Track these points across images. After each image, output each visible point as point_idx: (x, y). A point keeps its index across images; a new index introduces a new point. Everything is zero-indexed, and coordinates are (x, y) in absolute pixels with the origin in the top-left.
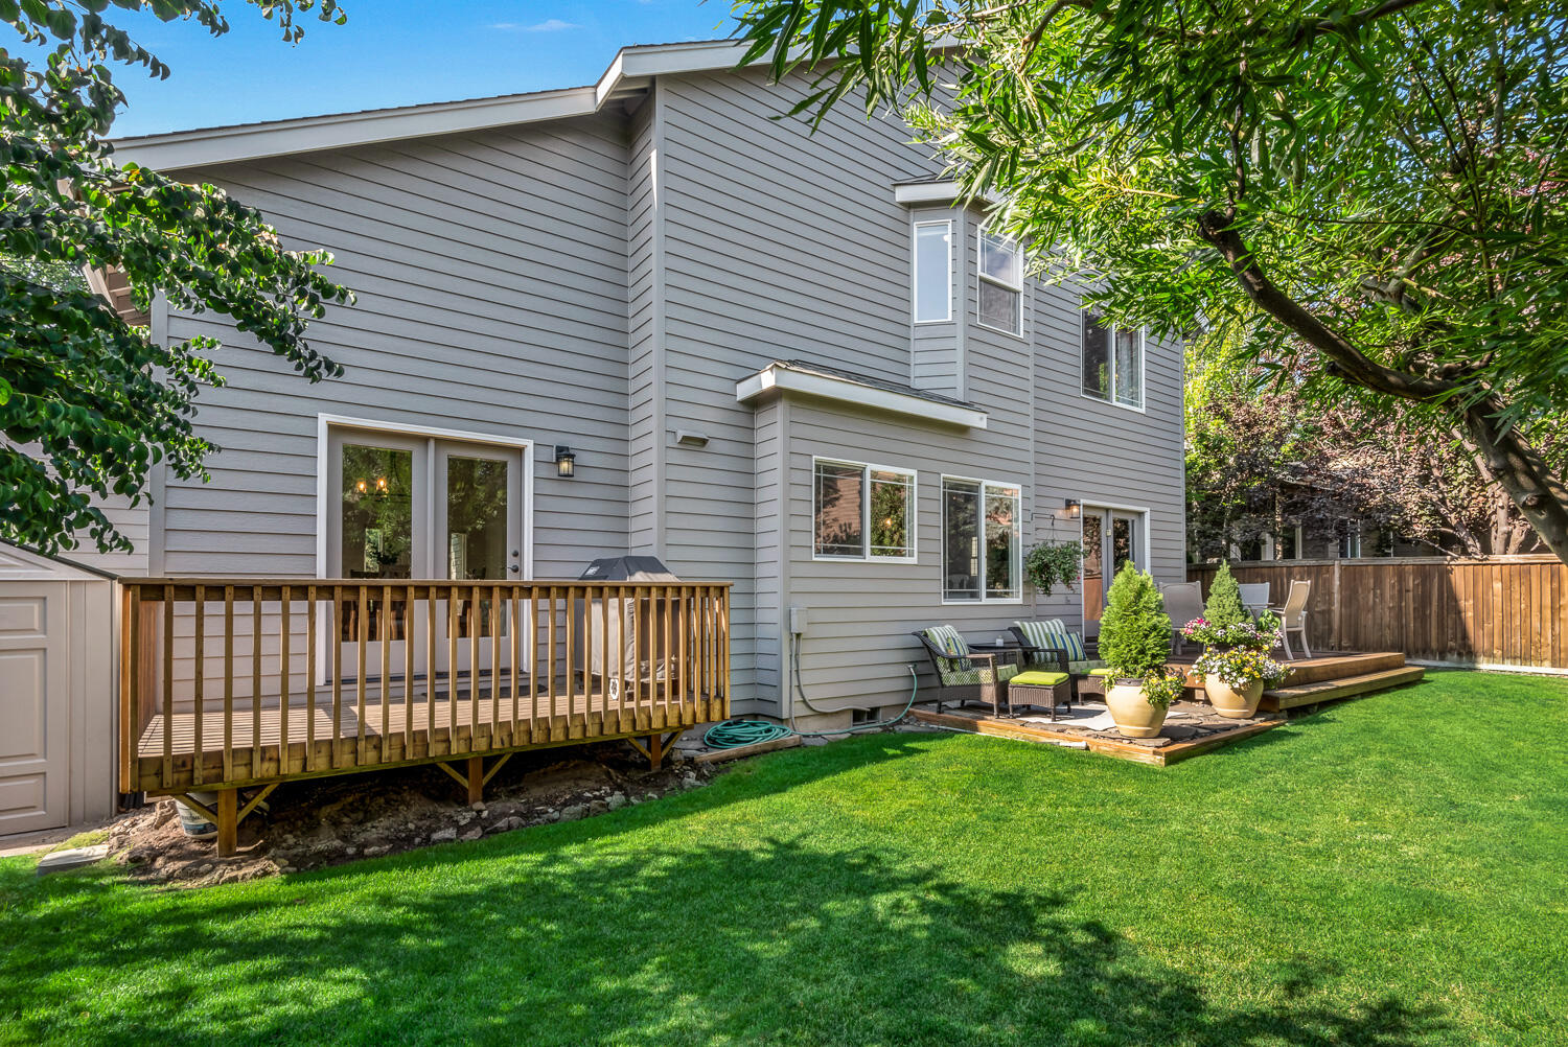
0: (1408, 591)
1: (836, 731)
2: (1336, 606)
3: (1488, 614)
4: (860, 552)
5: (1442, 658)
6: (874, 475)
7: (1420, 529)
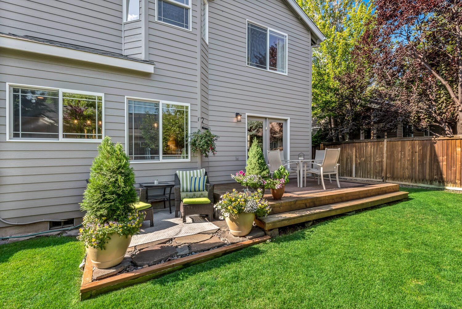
0: (416, 152)
1: (19, 235)
2: (385, 160)
3: (454, 163)
4: (57, 137)
5: (431, 184)
6: (64, 95)
7: (424, 124)
